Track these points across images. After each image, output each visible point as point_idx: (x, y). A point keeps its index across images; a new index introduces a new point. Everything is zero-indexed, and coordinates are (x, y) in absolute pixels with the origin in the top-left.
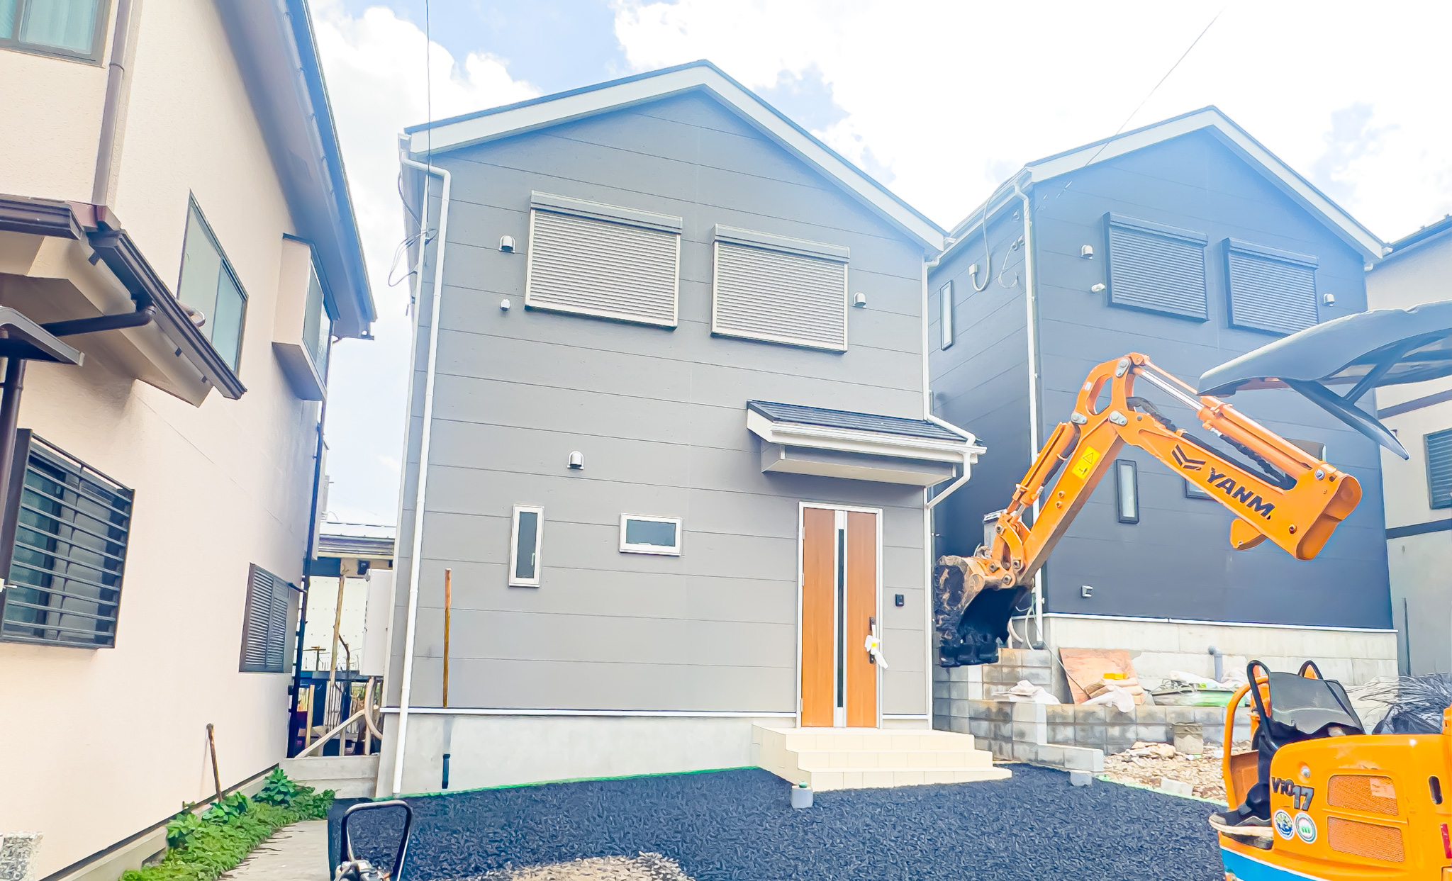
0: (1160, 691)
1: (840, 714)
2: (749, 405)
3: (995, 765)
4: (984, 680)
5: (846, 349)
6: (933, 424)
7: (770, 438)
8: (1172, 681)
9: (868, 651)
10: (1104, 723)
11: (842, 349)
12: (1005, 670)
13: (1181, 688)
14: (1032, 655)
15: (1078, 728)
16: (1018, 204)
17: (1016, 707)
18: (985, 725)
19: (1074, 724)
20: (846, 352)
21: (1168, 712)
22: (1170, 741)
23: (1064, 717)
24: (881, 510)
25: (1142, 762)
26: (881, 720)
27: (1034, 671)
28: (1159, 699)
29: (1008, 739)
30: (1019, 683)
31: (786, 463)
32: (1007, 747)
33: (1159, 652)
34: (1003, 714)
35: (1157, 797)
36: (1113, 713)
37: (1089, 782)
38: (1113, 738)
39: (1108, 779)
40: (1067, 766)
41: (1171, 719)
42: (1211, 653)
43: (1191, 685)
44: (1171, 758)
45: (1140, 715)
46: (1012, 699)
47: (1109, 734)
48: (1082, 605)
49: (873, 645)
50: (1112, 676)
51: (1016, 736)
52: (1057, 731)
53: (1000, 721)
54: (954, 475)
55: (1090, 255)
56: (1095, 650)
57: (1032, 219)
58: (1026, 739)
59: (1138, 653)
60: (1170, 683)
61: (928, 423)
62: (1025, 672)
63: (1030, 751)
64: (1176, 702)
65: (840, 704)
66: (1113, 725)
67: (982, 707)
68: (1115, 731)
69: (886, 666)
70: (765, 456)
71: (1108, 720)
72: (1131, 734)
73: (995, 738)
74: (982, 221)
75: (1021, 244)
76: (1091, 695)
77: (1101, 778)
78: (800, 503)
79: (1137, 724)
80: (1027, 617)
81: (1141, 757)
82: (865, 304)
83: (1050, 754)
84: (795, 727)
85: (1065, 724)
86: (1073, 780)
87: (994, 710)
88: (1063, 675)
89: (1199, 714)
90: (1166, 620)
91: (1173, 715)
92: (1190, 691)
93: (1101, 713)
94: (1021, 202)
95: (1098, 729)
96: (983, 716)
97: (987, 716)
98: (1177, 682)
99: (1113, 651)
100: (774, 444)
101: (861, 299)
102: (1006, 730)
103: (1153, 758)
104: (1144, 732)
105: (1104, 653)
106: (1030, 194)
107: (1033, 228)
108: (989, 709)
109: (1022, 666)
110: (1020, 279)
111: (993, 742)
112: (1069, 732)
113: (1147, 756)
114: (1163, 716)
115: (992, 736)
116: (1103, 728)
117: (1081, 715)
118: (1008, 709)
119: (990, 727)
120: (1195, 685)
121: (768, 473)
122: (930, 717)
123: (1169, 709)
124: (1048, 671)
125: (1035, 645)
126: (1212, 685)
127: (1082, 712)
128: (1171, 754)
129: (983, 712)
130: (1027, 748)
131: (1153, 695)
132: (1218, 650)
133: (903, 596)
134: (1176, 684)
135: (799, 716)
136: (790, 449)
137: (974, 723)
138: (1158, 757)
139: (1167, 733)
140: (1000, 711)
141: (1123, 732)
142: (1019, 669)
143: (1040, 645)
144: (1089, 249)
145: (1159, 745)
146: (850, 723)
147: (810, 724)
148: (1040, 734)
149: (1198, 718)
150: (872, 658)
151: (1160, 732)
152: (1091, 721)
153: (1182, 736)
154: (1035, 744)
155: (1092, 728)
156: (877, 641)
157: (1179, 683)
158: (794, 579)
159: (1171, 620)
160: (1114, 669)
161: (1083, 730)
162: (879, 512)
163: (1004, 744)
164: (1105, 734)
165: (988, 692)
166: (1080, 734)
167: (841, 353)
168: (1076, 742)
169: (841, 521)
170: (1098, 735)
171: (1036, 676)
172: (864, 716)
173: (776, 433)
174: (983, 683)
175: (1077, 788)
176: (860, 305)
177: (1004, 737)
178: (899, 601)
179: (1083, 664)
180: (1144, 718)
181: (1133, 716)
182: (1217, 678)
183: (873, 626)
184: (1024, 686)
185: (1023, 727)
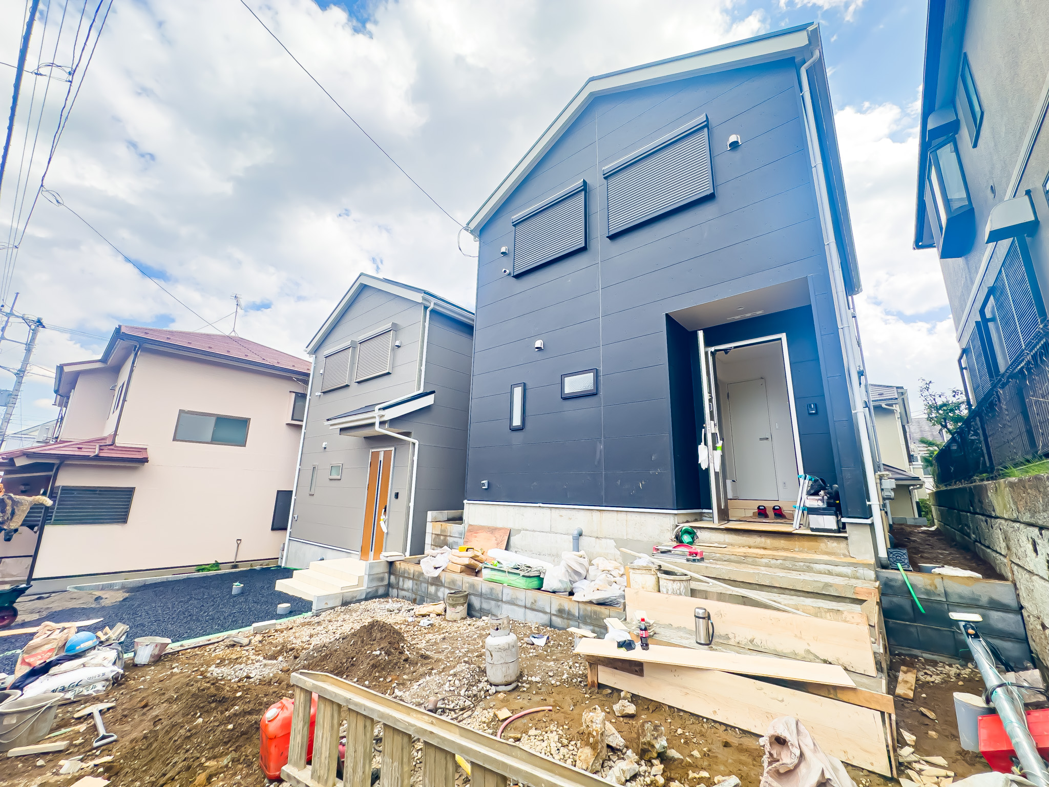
4: (432, 543)
11: (388, 372)
12: (442, 538)
14: (455, 529)
27: (455, 539)
33: (534, 531)
49: (382, 520)
55: (505, 252)
56: (489, 527)
57: (480, 250)
59: (519, 531)
65: (372, 550)
66: (432, 584)
68: (432, 589)
69: (386, 532)
78: (371, 450)
84: (359, 559)
99: (500, 529)
105: (493, 530)
109: (450, 536)
121: (364, 438)
123: (466, 579)
124: (462, 540)
127: (417, 571)
135: (360, 554)
142: (448, 538)
144: (503, 249)
147: (363, 559)
150: (382, 527)
156: (385, 518)
162: (393, 449)
169: (381, 458)
170: (423, 590)
171: (456, 543)
176: (398, 347)
178: (397, 495)
183: (385, 510)
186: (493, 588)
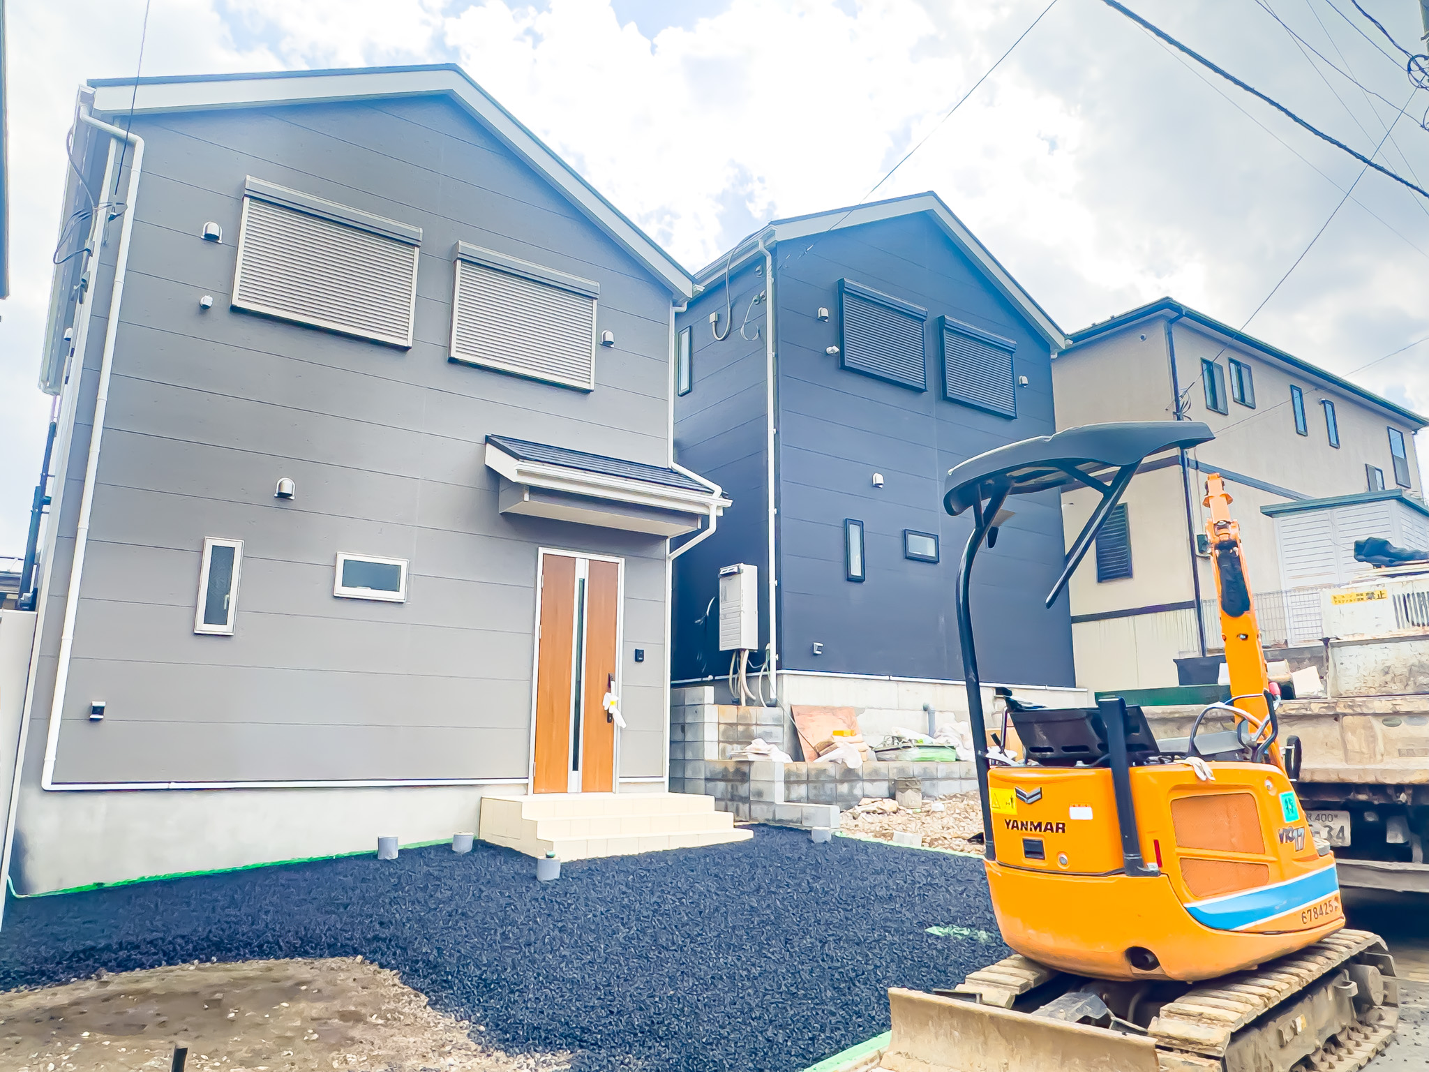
0: (881, 747)
1: (575, 778)
2: (488, 440)
3: (735, 827)
4: (721, 739)
5: (592, 388)
6: (677, 473)
7: (515, 478)
8: (893, 738)
9: (606, 709)
10: (834, 781)
11: (589, 388)
12: (740, 728)
13: (901, 744)
14: (765, 714)
15: (811, 785)
16: (760, 260)
17: (753, 768)
18: (721, 785)
19: (808, 782)
20: (592, 391)
21: (890, 768)
22: (892, 796)
23: (798, 775)
24: (623, 560)
25: (870, 818)
26: (618, 784)
27: (768, 729)
28: (881, 755)
29: (745, 800)
30: (753, 742)
31: (529, 506)
32: (744, 808)
33: (881, 709)
34: (741, 773)
35: (893, 850)
36: (843, 770)
37: (829, 838)
38: (842, 796)
39: (844, 835)
40: (804, 823)
41: (893, 775)
42: (925, 709)
43: (910, 740)
44: (895, 813)
45: (866, 771)
46: (751, 758)
47: (839, 791)
48: (813, 662)
49: (612, 703)
50: (841, 733)
51: (754, 795)
52: (792, 791)
53: (738, 781)
54: (699, 527)
55: (826, 318)
56: (825, 708)
57: (774, 276)
58: (765, 798)
59: (861, 711)
60: (891, 739)
61: (672, 471)
62: (759, 730)
63: (768, 811)
64: (897, 757)
65: (575, 768)
66: (842, 782)
67: (719, 768)
68: (844, 788)
69: (624, 725)
70: (503, 495)
71: (837, 778)
72: (858, 791)
73: (732, 799)
74: (726, 270)
75: (762, 300)
76: (821, 753)
77: (838, 834)
78: (540, 548)
79: (863, 780)
80: (761, 674)
81: (868, 813)
82: (612, 343)
83: (787, 813)
84: (527, 794)
85: (799, 782)
86: (813, 837)
87: (731, 770)
88: (795, 732)
89: (917, 769)
90: (887, 678)
91: (895, 771)
92: (910, 747)
93: (832, 770)
94: (763, 258)
95: (829, 786)
96: (720, 777)
97: (724, 777)
98: (897, 738)
99: (840, 709)
100: (517, 484)
101: (610, 337)
102: (743, 790)
103: (879, 814)
104: (869, 788)
105: (831, 710)
106: (773, 251)
107: (775, 284)
108: (726, 769)
109: (757, 724)
110: (762, 333)
111: (729, 803)
112: (801, 790)
113: (874, 812)
114: (887, 772)
115: (729, 796)
116: (832, 785)
117: (814, 773)
118: (745, 768)
119: (727, 789)
120: (913, 741)
121: (504, 514)
122: (666, 779)
123: (892, 764)
124: (780, 729)
125: (768, 702)
126: (928, 740)
127: (813, 769)
128: (895, 809)
129: (719, 773)
130: (765, 807)
131: (876, 752)
132: (932, 707)
133: (643, 651)
134: (896, 741)
135: (530, 781)
136: (534, 490)
137: (710, 785)
138: (883, 812)
139: (889, 788)
140: (737, 771)
141: (851, 788)
142: (754, 728)
143: (773, 702)
144: (824, 312)
145: (884, 800)
146: (585, 789)
147: (543, 790)
148: (778, 793)
149: (916, 773)
150: (610, 717)
151: (883, 788)
152: (823, 778)
153: (903, 791)
154: (772, 803)
155: (823, 785)
156: (617, 698)
157: (899, 739)
158: (530, 631)
159: (892, 678)
160: (841, 726)
161: (815, 788)
162: (621, 561)
163: (741, 805)
164: (834, 792)
165: (724, 751)
166: (813, 792)
167: (587, 392)
168: (809, 800)
169: (582, 569)
170: (829, 792)
171: (770, 734)
172: (599, 780)
173: (520, 472)
174: (719, 742)
175: (818, 844)
176: (607, 344)
177: (742, 797)
178: (639, 656)
179: (813, 721)
180: (870, 774)
181: (860, 773)
182: (931, 733)
183: (612, 683)
184: (758, 744)
185: (760, 786)
186: (927, 768)
